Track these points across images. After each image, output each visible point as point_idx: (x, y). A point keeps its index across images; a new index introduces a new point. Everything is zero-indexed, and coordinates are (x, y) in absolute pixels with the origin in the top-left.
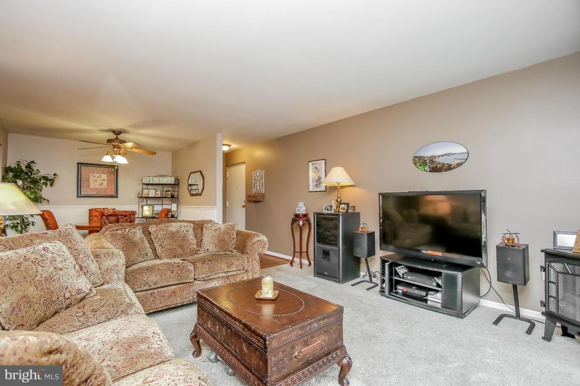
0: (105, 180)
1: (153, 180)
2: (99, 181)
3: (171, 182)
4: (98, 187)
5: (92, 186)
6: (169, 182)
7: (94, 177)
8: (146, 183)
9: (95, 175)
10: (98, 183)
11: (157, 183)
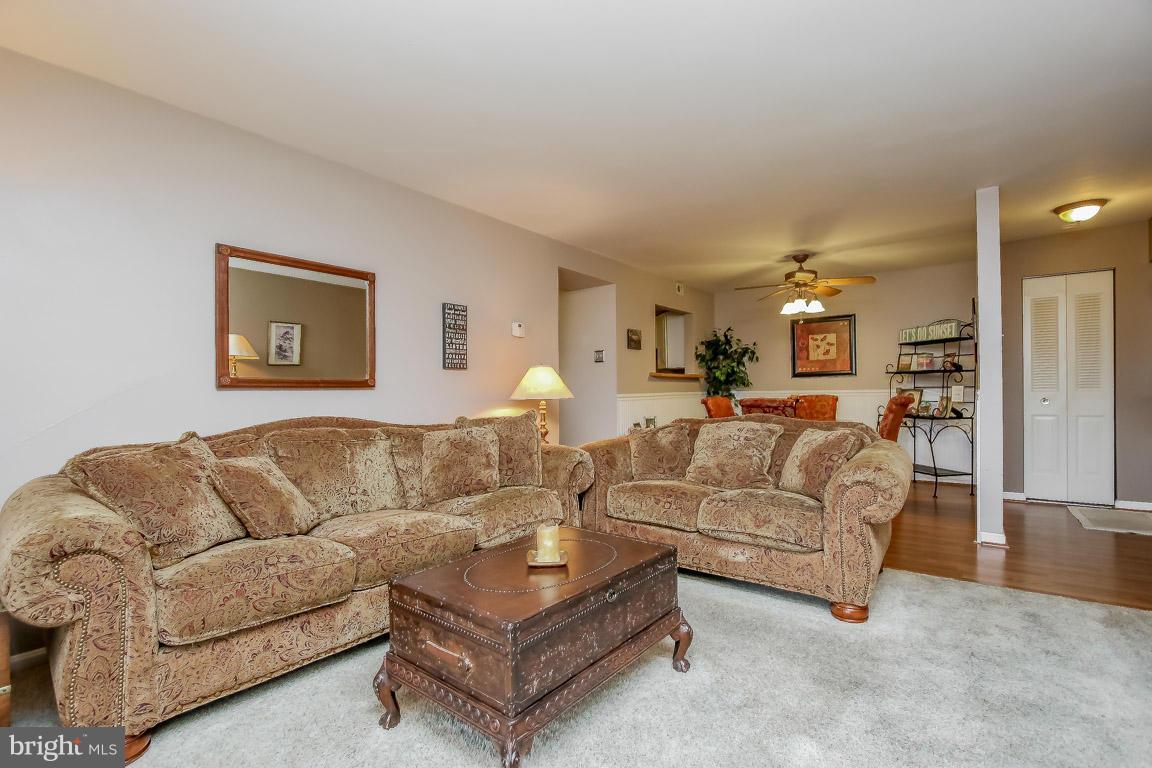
0: (832, 344)
1: (916, 333)
2: (824, 346)
3: (951, 333)
4: (822, 357)
5: (813, 356)
6: (947, 335)
7: (816, 340)
8: (904, 341)
9: (816, 337)
10: (821, 351)
11: (924, 339)
